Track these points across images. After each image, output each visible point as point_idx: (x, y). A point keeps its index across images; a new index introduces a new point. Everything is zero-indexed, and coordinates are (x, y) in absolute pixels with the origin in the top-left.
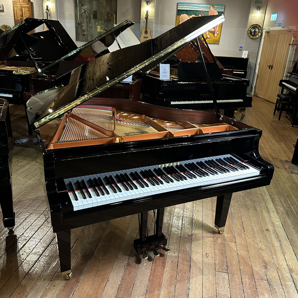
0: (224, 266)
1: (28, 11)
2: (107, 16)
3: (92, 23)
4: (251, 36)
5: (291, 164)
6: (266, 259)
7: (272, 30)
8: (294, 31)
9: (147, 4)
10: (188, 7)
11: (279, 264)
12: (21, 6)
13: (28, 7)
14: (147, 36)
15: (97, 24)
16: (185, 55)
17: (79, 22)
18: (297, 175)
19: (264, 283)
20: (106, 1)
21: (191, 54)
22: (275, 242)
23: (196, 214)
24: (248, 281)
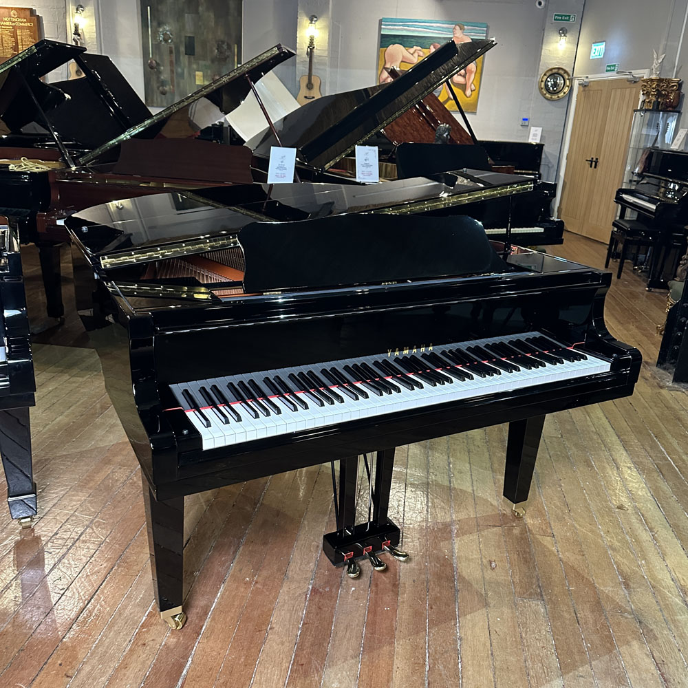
0: (534, 586)
1: (30, 36)
2: (217, 49)
3: (182, 65)
4: (547, 95)
5: (655, 369)
6: (626, 569)
7: (594, 81)
8: (644, 81)
9: (312, 20)
10: (405, 30)
11: (654, 579)
12: (14, 24)
13: (29, 28)
14: (312, 96)
15: (195, 66)
16: (405, 134)
17: (151, 62)
18: (671, 392)
19: (626, 618)
20: (215, 15)
21: (417, 131)
22: (640, 531)
23: (457, 479)
24: (590, 618)
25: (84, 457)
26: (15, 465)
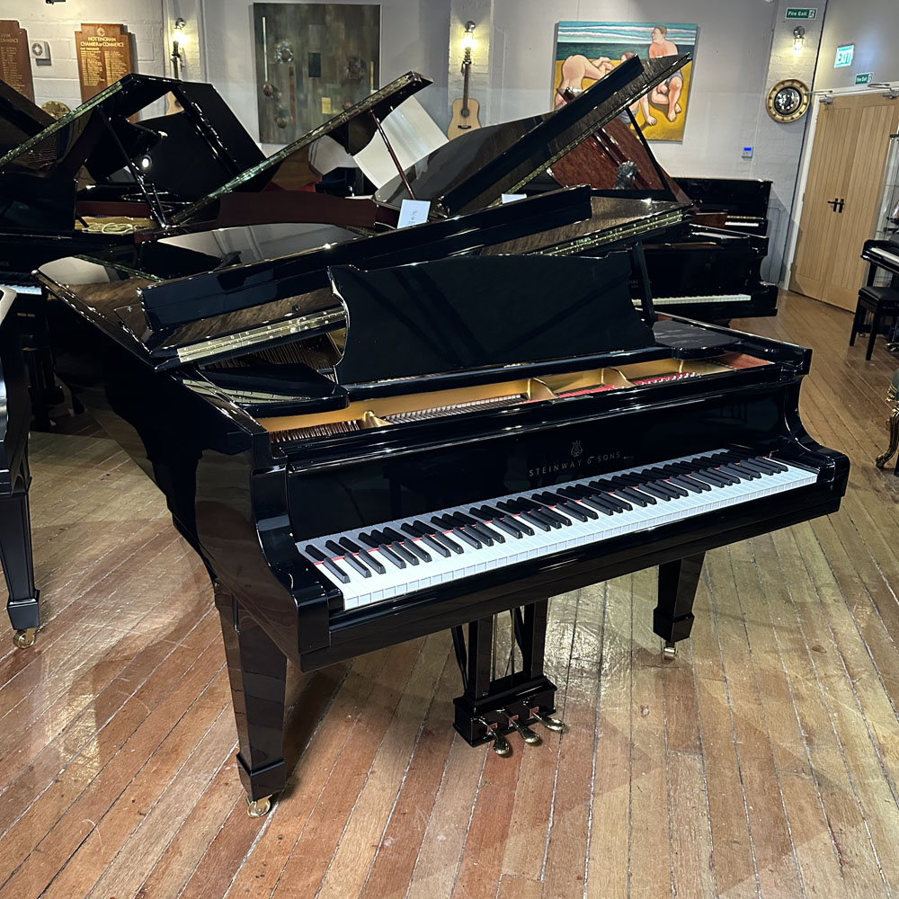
0: (693, 738)
1: (121, 59)
2: (349, 69)
3: (305, 90)
4: (777, 116)
5: (892, 476)
6: (811, 721)
7: (840, 97)
9: (468, 28)
10: (589, 36)
11: (845, 733)
12: (101, 45)
13: (119, 49)
14: (468, 125)
15: (320, 91)
17: (267, 87)
19: (803, 779)
20: (346, 25)
22: (837, 679)
24: (758, 776)
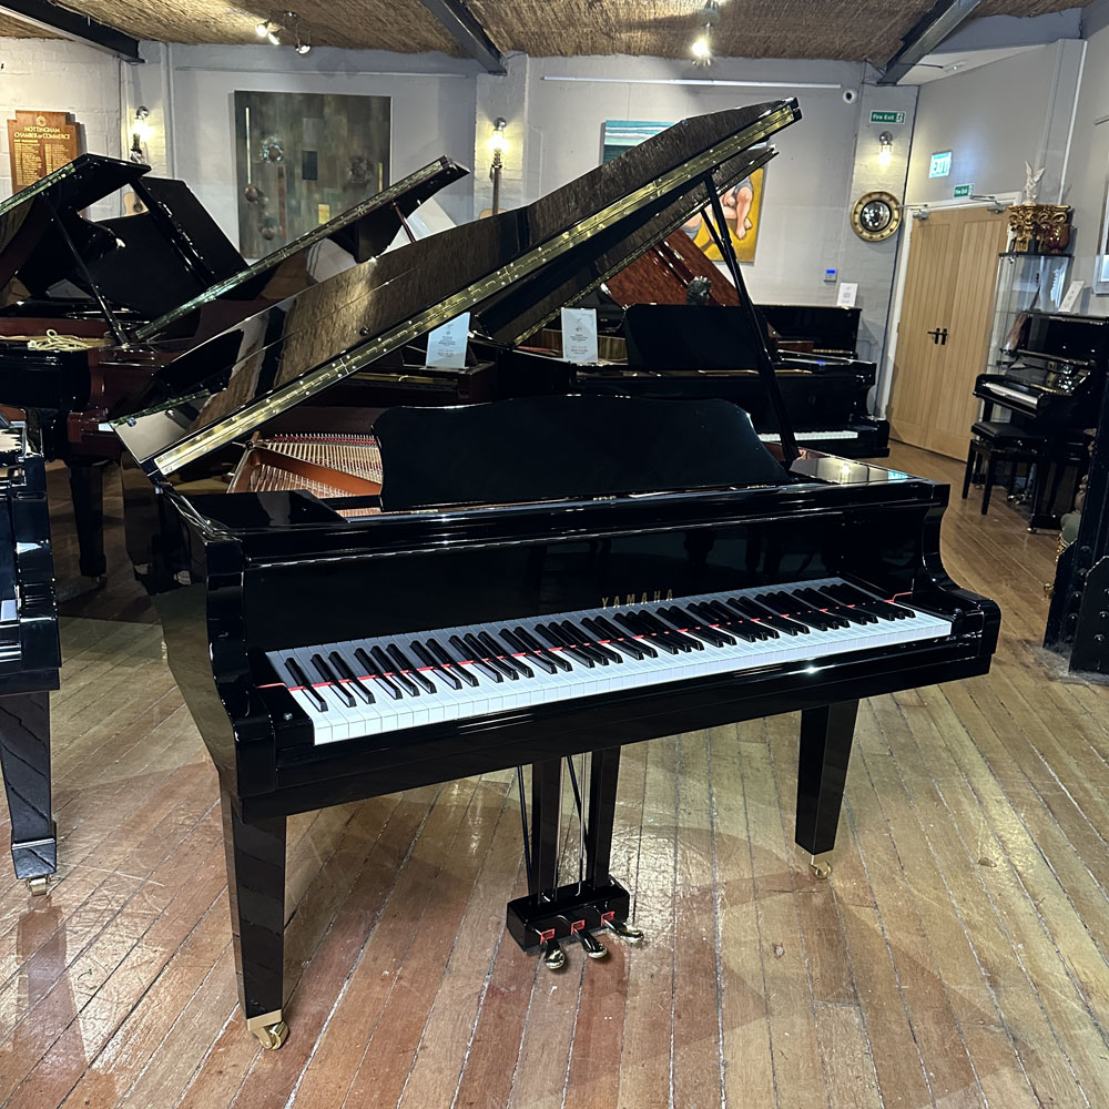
0: (844, 984)
1: (65, 154)
2: (353, 170)
3: (298, 196)
4: (865, 234)
5: (1041, 650)
6: (991, 957)
7: (936, 212)
8: (1013, 209)
9: (497, 126)
11: (1036, 969)
12: (40, 136)
13: (63, 142)
15: (317, 196)
16: (640, 294)
17: (250, 191)
18: (1067, 686)
19: (992, 1033)
20: (348, 120)
21: (660, 289)
22: (1015, 899)
23: (723, 820)
24: (934, 1031)
25: (132, 787)
26: (23, 800)
